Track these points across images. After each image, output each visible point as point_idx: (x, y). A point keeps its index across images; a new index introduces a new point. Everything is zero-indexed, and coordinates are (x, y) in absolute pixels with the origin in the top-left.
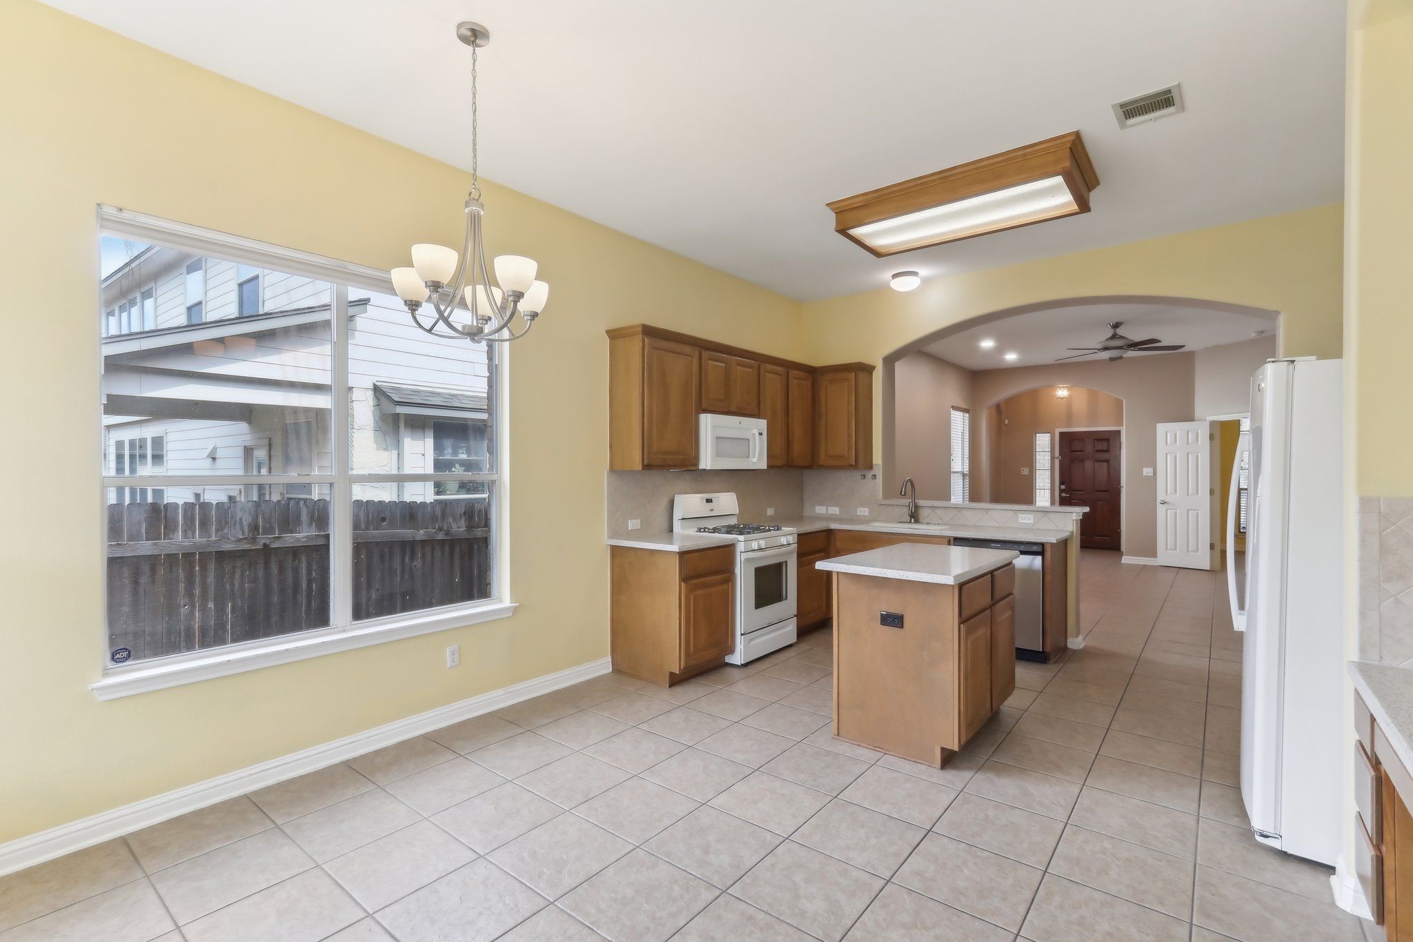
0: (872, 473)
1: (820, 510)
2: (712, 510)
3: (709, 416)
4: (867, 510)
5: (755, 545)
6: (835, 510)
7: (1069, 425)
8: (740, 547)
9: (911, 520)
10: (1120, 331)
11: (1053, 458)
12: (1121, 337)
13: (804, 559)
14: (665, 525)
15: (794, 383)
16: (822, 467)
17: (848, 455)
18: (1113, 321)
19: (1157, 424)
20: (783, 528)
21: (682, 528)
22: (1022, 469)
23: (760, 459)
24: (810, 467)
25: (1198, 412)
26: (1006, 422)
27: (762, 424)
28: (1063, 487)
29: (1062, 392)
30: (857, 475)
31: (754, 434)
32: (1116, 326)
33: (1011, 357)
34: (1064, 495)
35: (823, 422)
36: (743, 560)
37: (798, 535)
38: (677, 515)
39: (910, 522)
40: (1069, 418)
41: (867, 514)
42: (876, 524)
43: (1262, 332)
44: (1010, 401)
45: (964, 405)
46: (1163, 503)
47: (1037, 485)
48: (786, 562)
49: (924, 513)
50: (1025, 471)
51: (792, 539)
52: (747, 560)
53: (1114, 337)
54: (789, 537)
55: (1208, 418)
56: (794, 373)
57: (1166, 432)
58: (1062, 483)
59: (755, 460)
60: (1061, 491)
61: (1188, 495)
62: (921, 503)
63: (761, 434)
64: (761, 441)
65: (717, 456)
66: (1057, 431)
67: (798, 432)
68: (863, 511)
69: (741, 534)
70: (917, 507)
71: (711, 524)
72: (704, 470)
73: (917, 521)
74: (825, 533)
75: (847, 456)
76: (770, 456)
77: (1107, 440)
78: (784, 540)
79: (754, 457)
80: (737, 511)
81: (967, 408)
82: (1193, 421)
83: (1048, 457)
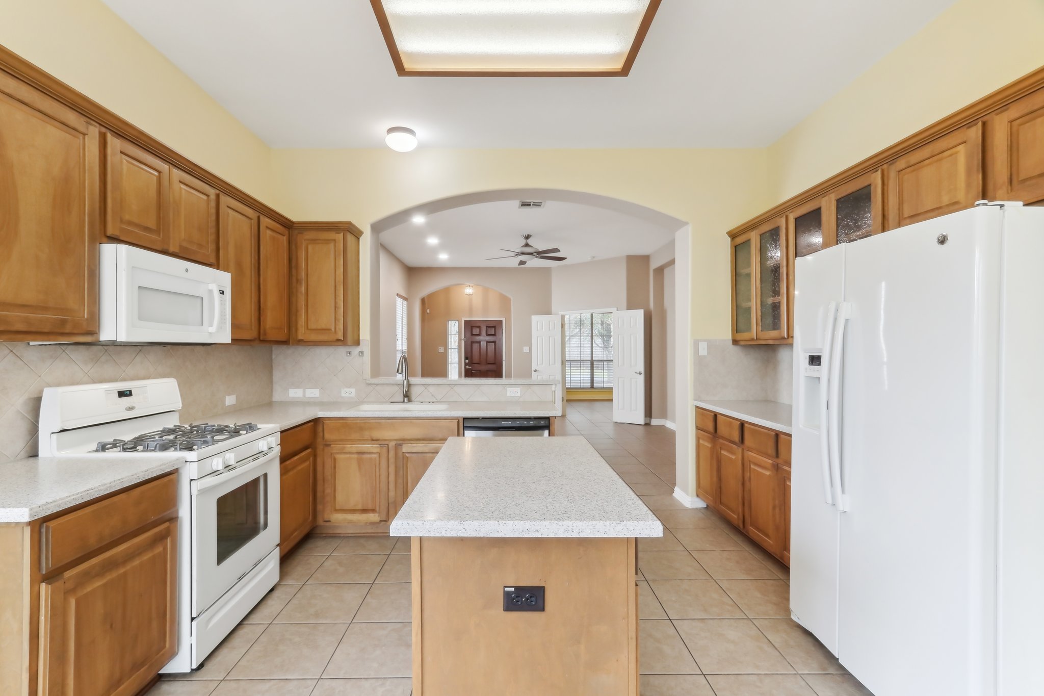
0: (358, 349)
1: (295, 393)
2: (131, 409)
3: (123, 248)
4: (353, 390)
5: (217, 463)
6: (313, 393)
7: (471, 315)
8: (189, 472)
9: (404, 399)
10: (530, 241)
11: (460, 340)
12: (530, 246)
13: (288, 462)
14: (20, 445)
15: (266, 235)
16: (300, 342)
17: (335, 328)
18: (526, 234)
19: (532, 316)
20: (259, 426)
21: (60, 447)
22: (439, 348)
23: (220, 328)
24: (285, 342)
25: (554, 310)
26: (428, 311)
27: (224, 279)
28: (467, 361)
29: (469, 291)
30: (342, 350)
31: (211, 291)
32: (527, 237)
33: (443, 257)
34: (467, 367)
35: (303, 289)
36: (194, 493)
37: (282, 432)
38: (48, 423)
39: (404, 402)
40: (471, 311)
41: (353, 395)
42: (366, 407)
43: (594, 257)
44: (431, 296)
45: (403, 294)
46: (535, 371)
47: (450, 360)
48: (265, 475)
49: (415, 392)
50: (441, 350)
51: (274, 441)
52: (202, 492)
53: (527, 245)
54: (269, 439)
55: (560, 313)
56: (265, 221)
57: (537, 321)
58: (466, 358)
59: (212, 329)
60: (466, 364)
61: (550, 365)
62: (413, 380)
63: (222, 293)
64: (222, 303)
65: (140, 318)
66: (463, 320)
67: (272, 298)
68: (349, 393)
69: (189, 448)
70: (409, 385)
71: (128, 434)
72: (114, 344)
73: (409, 401)
74: (312, 424)
75: (333, 330)
76: (235, 326)
77: (494, 327)
78: (262, 445)
79: (211, 325)
80: (178, 405)
81: (406, 297)
82: (551, 314)
83: (456, 338)
